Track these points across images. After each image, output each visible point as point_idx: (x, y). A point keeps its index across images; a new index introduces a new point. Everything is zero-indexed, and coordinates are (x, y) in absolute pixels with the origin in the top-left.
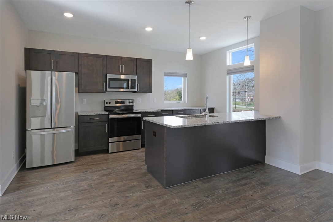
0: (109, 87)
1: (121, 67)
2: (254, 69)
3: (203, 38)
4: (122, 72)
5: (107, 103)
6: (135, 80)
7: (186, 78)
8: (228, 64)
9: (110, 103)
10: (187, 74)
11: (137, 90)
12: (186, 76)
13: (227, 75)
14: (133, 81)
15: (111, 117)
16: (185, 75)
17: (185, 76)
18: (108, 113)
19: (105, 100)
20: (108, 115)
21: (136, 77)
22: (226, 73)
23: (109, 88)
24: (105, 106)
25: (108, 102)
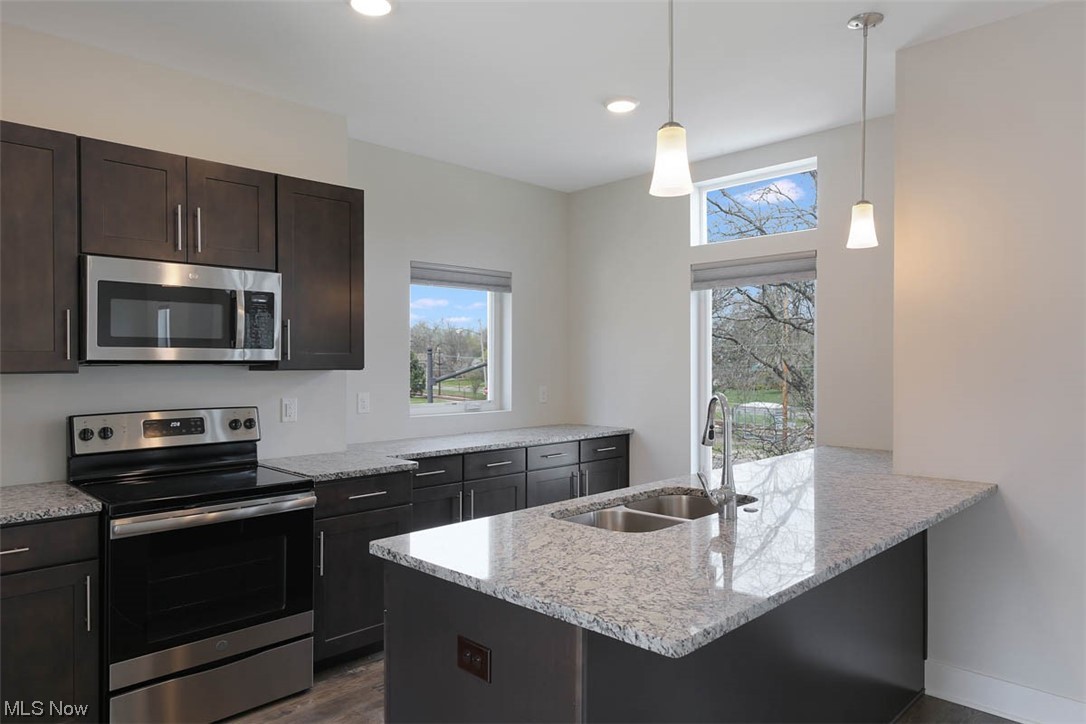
0: (105, 340)
1: (185, 215)
2: (813, 269)
3: (621, 107)
4: (186, 245)
5: (86, 435)
6: (271, 296)
7: (508, 298)
8: (694, 242)
9: (105, 433)
10: (509, 278)
11: (284, 354)
12: (507, 287)
13: (692, 289)
14: (260, 304)
15: (121, 526)
16: (502, 281)
17: (500, 283)
18: (97, 506)
19: (70, 419)
20: (102, 519)
21: (272, 283)
22: (688, 277)
23: (101, 343)
24: (72, 456)
25: (95, 425)
